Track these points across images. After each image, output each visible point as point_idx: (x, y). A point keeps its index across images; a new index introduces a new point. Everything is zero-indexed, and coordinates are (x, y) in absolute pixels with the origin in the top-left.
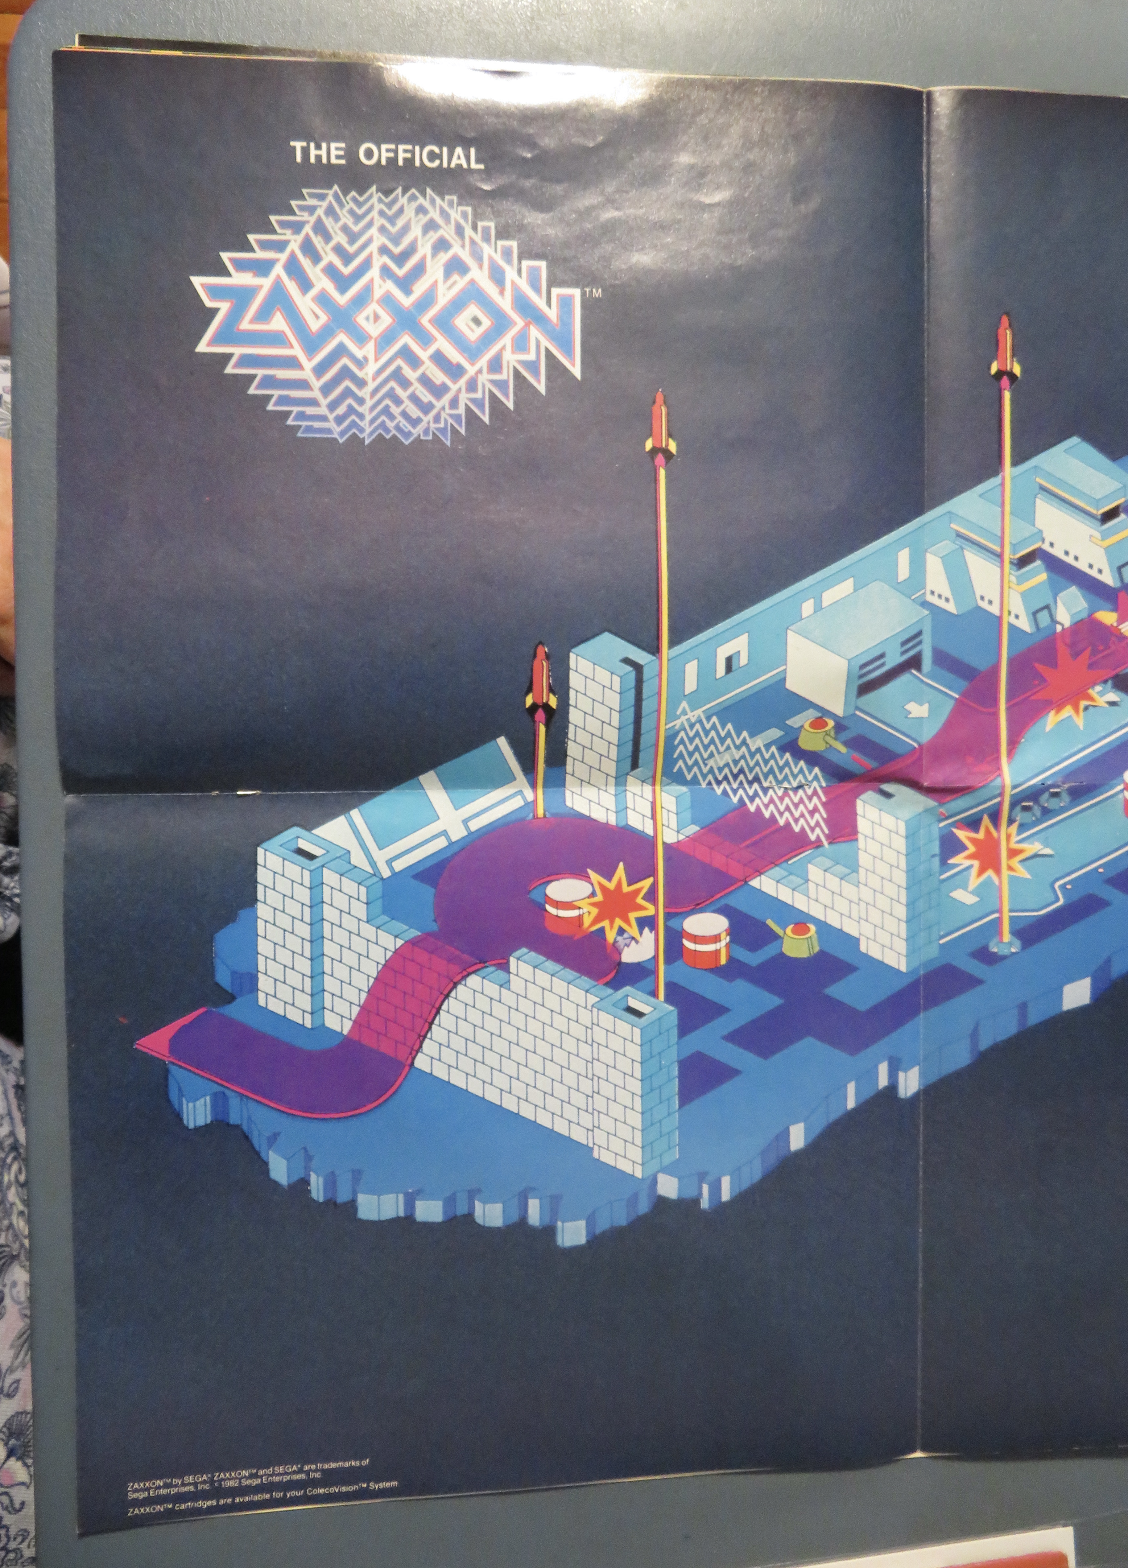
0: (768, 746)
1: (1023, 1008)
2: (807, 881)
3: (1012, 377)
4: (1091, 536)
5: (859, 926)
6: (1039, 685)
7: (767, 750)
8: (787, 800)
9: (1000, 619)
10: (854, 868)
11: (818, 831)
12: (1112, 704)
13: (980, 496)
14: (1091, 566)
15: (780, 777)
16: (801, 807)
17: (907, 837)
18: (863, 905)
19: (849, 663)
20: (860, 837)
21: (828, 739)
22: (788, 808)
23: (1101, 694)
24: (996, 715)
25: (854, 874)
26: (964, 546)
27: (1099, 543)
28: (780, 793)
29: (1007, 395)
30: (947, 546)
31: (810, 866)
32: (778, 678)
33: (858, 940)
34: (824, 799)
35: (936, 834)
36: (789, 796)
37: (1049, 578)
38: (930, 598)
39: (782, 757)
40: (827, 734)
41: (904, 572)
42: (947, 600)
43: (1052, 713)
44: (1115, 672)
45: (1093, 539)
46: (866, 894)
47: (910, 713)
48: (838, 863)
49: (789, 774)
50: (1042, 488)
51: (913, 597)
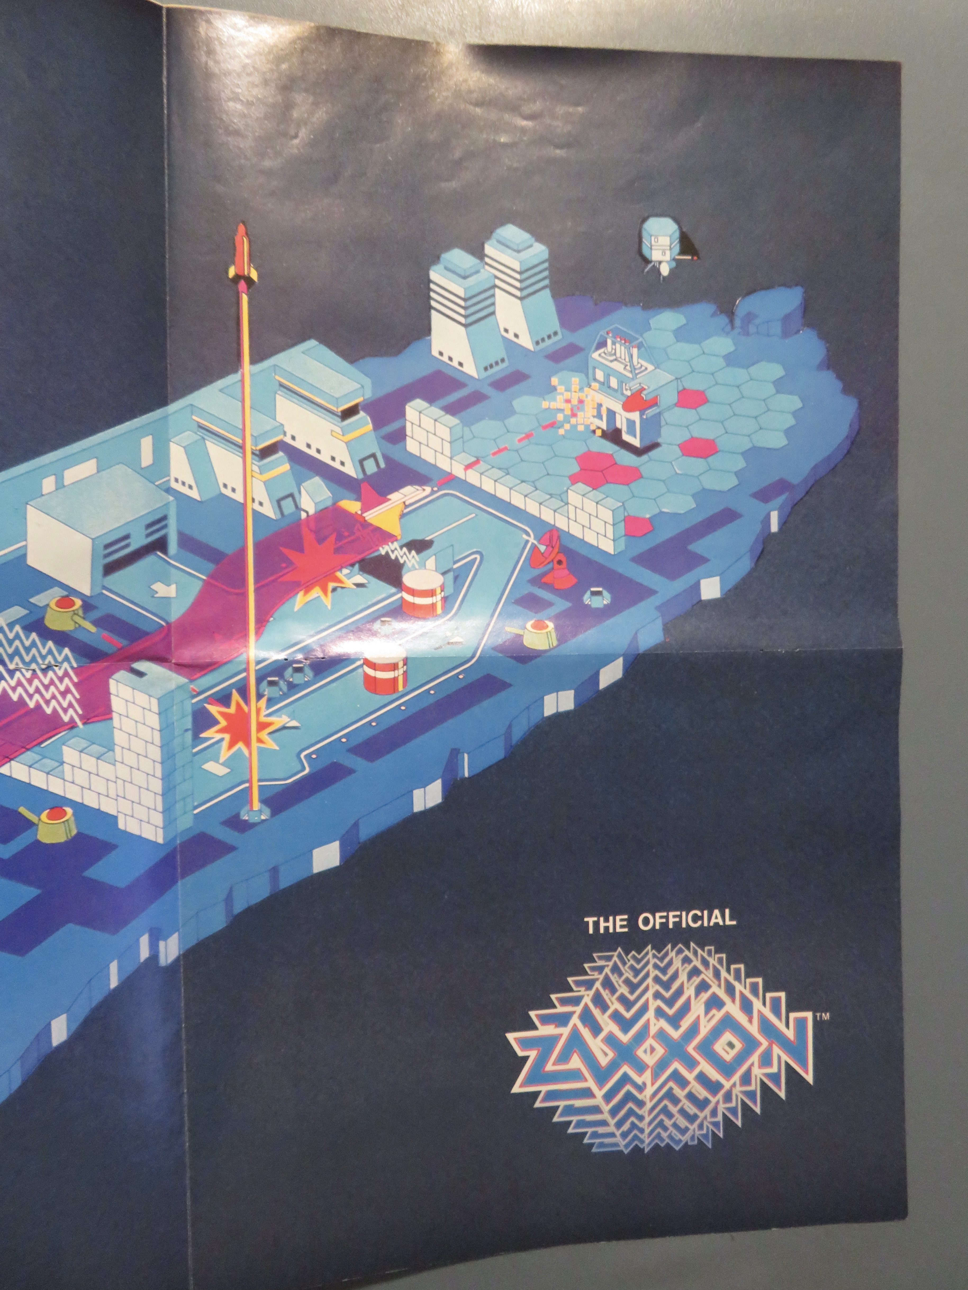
0: (11, 626)
1: (274, 872)
2: (62, 763)
3: (249, 281)
4: (332, 431)
5: (117, 803)
6: (286, 567)
7: (11, 630)
8: (36, 682)
9: (244, 505)
10: (110, 747)
11: (71, 712)
12: (359, 585)
13: (221, 390)
14: (333, 459)
15: (27, 659)
16: (52, 689)
17: (160, 714)
18: (120, 782)
19: (93, 543)
20: (115, 715)
21: (77, 619)
22: (37, 691)
23: (349, 576)
24: (245, 595)
25: (111, 753)
26: (206, 437)
27: (341, 437)
28: (28, 675)
29: (245, 299)
30: (189, 437)
31: (64, 748)
32: (16, 555)
33: (116, 818)
34: (76, 680)
35: (189, 710)
36: (38, 678)
37: (291, 468)
38: (174, 485)
39: (27, 638)
40: (75, 614)
41: (147, 458)
42: (190, 487)
43: (301, 594)
44: (360, 557)
45: (333, 433)
46: (123, 772)
47: (157, 592)
48: (94, 743)
49: (37, 655)
50: (281, 385)
51: (157, 483)
